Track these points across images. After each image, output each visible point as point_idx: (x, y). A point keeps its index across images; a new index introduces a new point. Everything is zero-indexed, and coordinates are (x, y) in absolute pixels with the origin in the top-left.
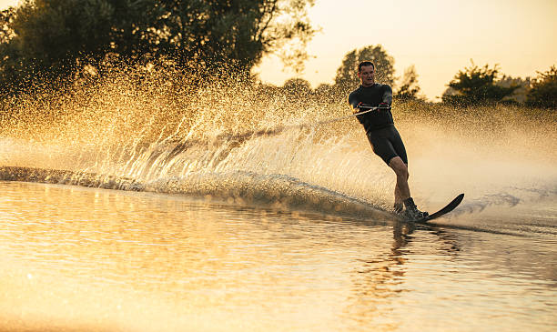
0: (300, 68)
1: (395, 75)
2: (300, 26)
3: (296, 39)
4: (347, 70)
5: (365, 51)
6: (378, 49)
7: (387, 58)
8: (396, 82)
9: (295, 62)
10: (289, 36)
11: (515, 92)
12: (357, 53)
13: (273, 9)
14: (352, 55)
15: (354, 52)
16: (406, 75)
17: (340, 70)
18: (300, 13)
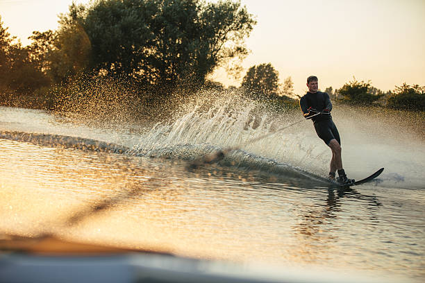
0: (238, 77)
1: (279, 82)
2: (239, 49)
3: (236, 58)
4: (249, 79)
5: (261, 67)
6: (269, 66)
7: (274, 72)
8: (279, 87)
9: (234, 72)
10: (232, 56)
11: (381, 98)
12: (256, 68)
13: (224, 38)
14: (252, 69)
15: (254, 67)
16: (285, 83)
17: (245, 77)
18: (241, 41)
